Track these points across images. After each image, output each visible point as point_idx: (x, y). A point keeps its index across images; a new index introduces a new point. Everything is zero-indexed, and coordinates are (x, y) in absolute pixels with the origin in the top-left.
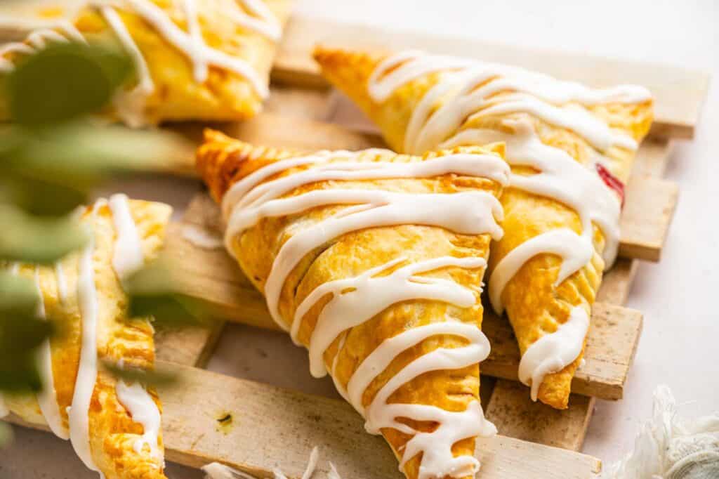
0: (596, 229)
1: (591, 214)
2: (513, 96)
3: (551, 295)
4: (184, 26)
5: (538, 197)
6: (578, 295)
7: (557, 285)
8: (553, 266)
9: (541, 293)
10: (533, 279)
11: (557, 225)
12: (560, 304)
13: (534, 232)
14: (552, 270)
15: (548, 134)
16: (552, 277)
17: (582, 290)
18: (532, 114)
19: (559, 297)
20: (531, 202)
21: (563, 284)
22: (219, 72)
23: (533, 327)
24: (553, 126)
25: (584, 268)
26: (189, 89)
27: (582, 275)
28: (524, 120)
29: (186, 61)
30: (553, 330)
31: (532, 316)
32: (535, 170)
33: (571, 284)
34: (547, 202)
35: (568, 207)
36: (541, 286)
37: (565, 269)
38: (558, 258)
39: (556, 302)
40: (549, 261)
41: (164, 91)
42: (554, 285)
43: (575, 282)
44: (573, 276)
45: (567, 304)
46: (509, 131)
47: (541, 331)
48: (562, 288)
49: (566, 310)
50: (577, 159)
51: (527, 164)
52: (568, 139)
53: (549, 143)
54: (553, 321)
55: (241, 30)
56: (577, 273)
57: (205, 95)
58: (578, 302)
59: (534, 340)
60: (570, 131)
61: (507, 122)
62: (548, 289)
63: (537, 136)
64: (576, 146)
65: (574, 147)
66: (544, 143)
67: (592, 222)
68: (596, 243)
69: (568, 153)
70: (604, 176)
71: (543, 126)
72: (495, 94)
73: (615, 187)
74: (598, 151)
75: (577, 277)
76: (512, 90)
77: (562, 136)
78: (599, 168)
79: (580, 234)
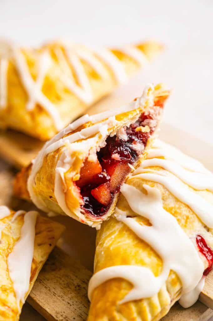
0: (173, 276)
2: (161, 172)
3: (114, 308)
4: (35, 78)
6: (135, 315)
7: (121, 303)
8: (125, 289)
9: (108, 304)
10: (107, 294)
11: (142, 263)
12: (117, 316)
13: (125, 262)
14: (123, 292)
15: (171, 203)
16: (120, 296)
17: (140, 313)
19: (120, 311)
21: (127, 304)
22: (40, 108)
24: (177, 200)
25: (149, 299)
27: (145, 304)
28: (158, 190)
31: (96, 317)
32: (149, 223)
33: (133, 308)
35: (158, 256)
36: (110, 299)
37: (132, 295)
38: (131, 285)
39: (115, 313)
40: (124, 285)
42: (119, 302)
43: (136, 306)
44: (137, 302)
45: (122, 318)
46: (145, 192)
48: (124, 306)
50: (185, 226)
51: (145, 216)
52: (185, 212)
53: (169, 210)
55: (67, 91)
56: (141, 300)
60: (188, 206)
61: (147, 186)
62: (114, 303)
63: (162, 201)
64: (188, 218)
65: (185, 218)
66: (165, 208)
67: (171, 271)
68: (170, 286)
69: (178, 220)
70: (201, 244)
71: (170, 196)
72: (151, 167)
73: (207, 255)
74: (205, 227)
75: (140, 303)
76: (163, 168)
77: (179, 208)
78: (199, 238)
79: (156, 275)
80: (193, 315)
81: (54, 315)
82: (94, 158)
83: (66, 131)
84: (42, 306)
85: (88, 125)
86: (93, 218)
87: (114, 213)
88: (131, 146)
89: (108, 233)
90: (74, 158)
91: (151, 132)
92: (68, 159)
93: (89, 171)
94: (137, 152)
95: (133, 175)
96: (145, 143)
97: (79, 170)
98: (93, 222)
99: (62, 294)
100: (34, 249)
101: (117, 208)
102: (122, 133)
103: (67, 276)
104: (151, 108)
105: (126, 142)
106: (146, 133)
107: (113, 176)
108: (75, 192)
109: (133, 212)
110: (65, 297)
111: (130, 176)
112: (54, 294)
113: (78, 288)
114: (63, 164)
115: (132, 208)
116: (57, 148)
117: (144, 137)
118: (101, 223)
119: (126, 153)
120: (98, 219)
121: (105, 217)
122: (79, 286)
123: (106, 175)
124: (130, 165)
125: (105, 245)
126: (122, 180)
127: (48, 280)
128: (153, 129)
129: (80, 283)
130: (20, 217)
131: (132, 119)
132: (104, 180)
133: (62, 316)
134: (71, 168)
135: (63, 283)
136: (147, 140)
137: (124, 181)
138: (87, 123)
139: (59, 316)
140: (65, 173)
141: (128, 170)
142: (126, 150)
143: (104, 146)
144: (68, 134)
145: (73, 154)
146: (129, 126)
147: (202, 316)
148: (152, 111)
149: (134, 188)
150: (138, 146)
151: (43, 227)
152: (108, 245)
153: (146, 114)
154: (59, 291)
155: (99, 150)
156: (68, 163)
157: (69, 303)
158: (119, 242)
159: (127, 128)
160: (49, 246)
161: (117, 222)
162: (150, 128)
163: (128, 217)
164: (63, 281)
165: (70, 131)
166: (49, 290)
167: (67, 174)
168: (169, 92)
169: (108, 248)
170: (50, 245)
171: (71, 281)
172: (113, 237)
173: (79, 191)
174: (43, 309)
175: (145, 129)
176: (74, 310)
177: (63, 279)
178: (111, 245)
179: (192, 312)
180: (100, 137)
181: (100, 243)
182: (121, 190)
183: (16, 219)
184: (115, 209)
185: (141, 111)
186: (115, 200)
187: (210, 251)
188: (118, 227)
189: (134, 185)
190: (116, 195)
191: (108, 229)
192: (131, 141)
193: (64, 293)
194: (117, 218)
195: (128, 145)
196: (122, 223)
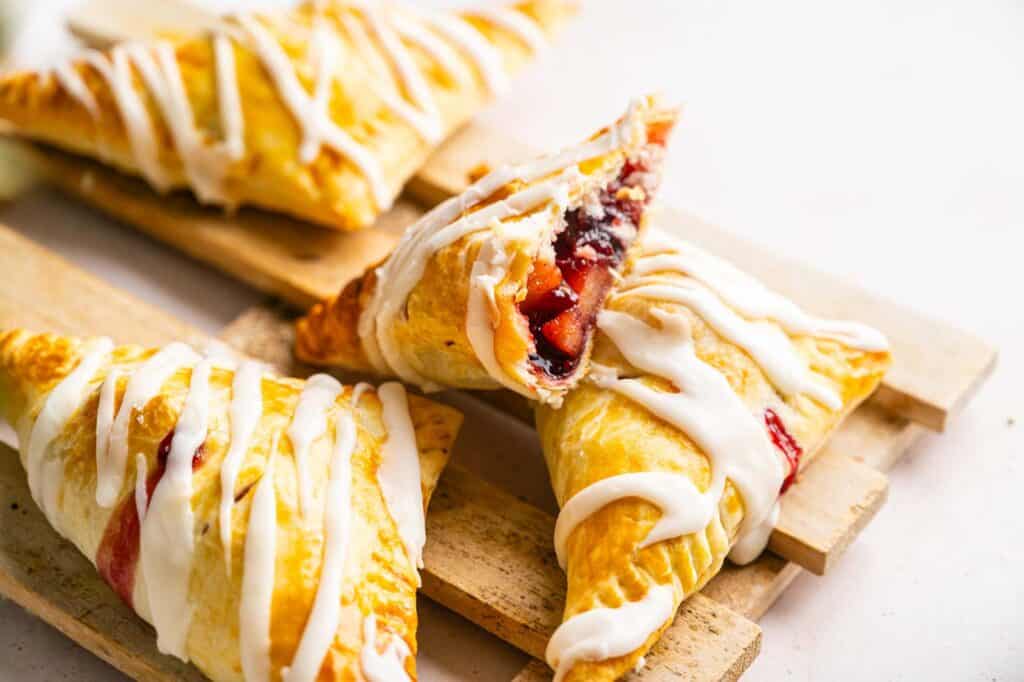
0: (732, 492)
1: (729, 468)
2: (680, 281)
3: (628, 557)
4: (310, 87)
5: (661, 422)
6: (669, 570)
7: (642, 545)
8: (646, 518)
9: (615, 551)
10: (611, 530)
11: (674, 467)
12: (638, 574)
13: (636, 465)
14: (642, 524)
15: (711, 346)
16: (638, 533)
17: (678, 566)
18: (696, 312)
19: (639, 564)
20: (650, 426)
21: (651, 547)
22: (334, 156)
23: (588, 593)
24: (721, 338)
25: (691, 536)
26: (288, 168)
27: (686, 546)
28: (682, 317)
29: (296, 131)
30: (616, 605)
31: (593, 578)
32: (672, 387)
33: (664, 552)
34: (672, 433)
35: (700, 450)
36: (619, 541)
37: (662, 529)
38: (657, 510)
39: (632, 568)
40: (642, 511)
41: (256, 162)
42: (637, 545)
43: (669, 551)
44: (669, 542)
45: (647, 576)
46: (656, 324)
47: (597, 602)
48: (647, 553)
49: (644, 584)
50: (741, 391)
51: (662, 374)
52: (739, 362)
53: (709, 359)
54: (619, 593)
55: (385, 114)
56: (678, 539)
57: (305, 181)
58: (666, 580)
59: (583, 610)
60: (744, 352)
61: (658, 312)
62: (626, 548)
63: (692, 342)
64: (745, 374)
65: (741, 375)
66: (699, 355)
67: (728, 480)
68: (725, 512)
69: (729, 379)
70: (774, 428)
71: (707, 332)
72: (659, 272)
73: (786, 448)
74: (778, 393)
75: (677, 545)
76: (684, 274)
77: (729, 355)
78: (770, 415)
79: (702, 490)
80: (759, 577)
81: (477, 595)
82: (549, 255)
83: (467, 202)
84: (446, 579)
85: (516, 186)
86: (551, 383)
87: (590, 372)
88: (610, 229)
89: (581, 414)
90: (514, 254)
91: (647, 200)
92: (500, 257)
93: (538, 283)
94: (624, 243)
95: (620, 291)
96: (636, 222)
97: (525, 279)
98: (549, 391)
99: (482, 553)
100: (420, 458)
101: (593, 364)
102: (591, 202)
103: (484, 518)
104: (644, 148)
105: (599, 222)
106: (637, 202)
107: (583, 294)
108: (519, 325)
109: (632, 367)
110: (492, 560)
111: (613, 294)
112: (466, 555)
113: (512, 539)
114: (490, 268)
115: (630, 361)
116: (458, 237)
117: (633, 210)
118: (565, 393)
119: (604, 244)
120: (559, 385)
121: (572, 382)
122: (514, 535)
123: (568, 291)
124: (611, 271)
125: (583, 437)
126: (599, 301)
127: (442, 528)
128: (650, 193)
129: (515, 529)
130: (368, 397)
131: (610, 171)
132: (567, 303)
133: (495, 594)
134: (506, 275)
135: (476, 531)
136: (638, 216)
137: (602, 305)
138: (514, 181)
139: (487, 595)
140: (496, 287)
141: (608, 281)
142: (602, 238)
143: (562, 230)
144: (473, 209)
145: (510, 247)
146: (605, 188)
147: (777, 579)
148: (645, 155)
149: (631, 318)
150: (623, 230)
151: (425, 414)
152: (590, 436)
153: (633, 161)
154: (473, 548)
155: (555, 239)
156: (501, 265)
157: (502, 570)
158: (615, 429)
159: (602, 192)
160: (441, 453)
161: (598, 390)
162: (645, 190)
163: (621, 378)
164: (477, 528)
165: (476, 201)
166: (452, 547)
167: (500, 288)
168: (675, 113)
169: (594, 442)
170: (445, 451)
171: (494, 526)
172: (598, 419)
173: (527, 324)
174: (451, 585)
175: (635, 194)
176: (516, 581)
177: (475, 523)
178: (599, 434)
179: (757, 571)
180: (555, 209)
181: (566, 435)
182: (600, 324)
183: (360, 400)
184: (589, 364)
185: (624, 153)
186: (589, 344)
187: (791, 442)
188: (602, 401)
189: (629, 311)
190: (590, 334)
191: (579, 406)
192: (609, 219)
193: (486, 551)
194: (597, 382)
195: (604, 227)
196: (612, 391)
